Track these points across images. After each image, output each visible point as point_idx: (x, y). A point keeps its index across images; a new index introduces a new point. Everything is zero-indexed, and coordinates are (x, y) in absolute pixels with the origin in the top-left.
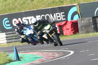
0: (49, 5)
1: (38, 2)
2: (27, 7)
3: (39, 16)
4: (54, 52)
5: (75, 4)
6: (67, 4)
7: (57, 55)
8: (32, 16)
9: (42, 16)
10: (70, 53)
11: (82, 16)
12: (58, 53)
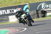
0: (13, 4)
1: (8, 3)
2: (2, 5)
3: (8, 10)
4: (16, 29)
5: (27, 4)
6: (23, 4)
7: (18, 30)
8: (4, 10)
9: (10, 10)
10: (25, 29)
11: (31, 10)
12: (18, 29)
